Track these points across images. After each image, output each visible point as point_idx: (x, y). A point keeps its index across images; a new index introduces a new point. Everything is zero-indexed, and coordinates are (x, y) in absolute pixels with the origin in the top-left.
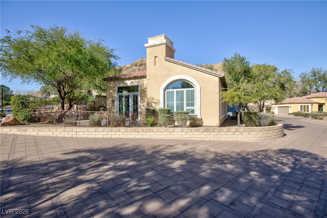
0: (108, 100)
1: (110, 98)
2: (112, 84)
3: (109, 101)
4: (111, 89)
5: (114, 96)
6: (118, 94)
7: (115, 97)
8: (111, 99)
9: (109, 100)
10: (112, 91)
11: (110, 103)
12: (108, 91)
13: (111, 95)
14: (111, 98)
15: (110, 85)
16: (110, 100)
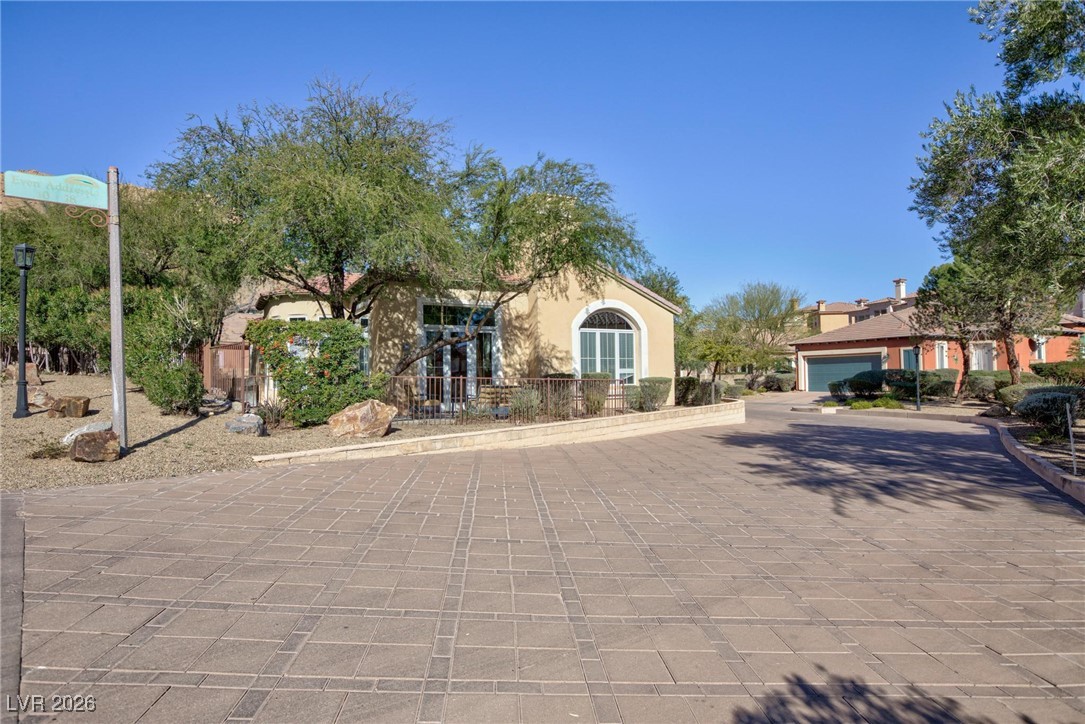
0: (387, 345)
1: (394, 336)
2: (402, 294)
3: (388, 347)
4: (396, 309)
5: (411, 331)
6: (426, 325)
7: (414, 335)
8: (397, 341)
9: (390, 343)
10: (401, 317)
11: (393, 355)
12: (386, 315)
13: (396, 329)
14: (397, 337)
15: (395, 296)
16: (395, 345)
